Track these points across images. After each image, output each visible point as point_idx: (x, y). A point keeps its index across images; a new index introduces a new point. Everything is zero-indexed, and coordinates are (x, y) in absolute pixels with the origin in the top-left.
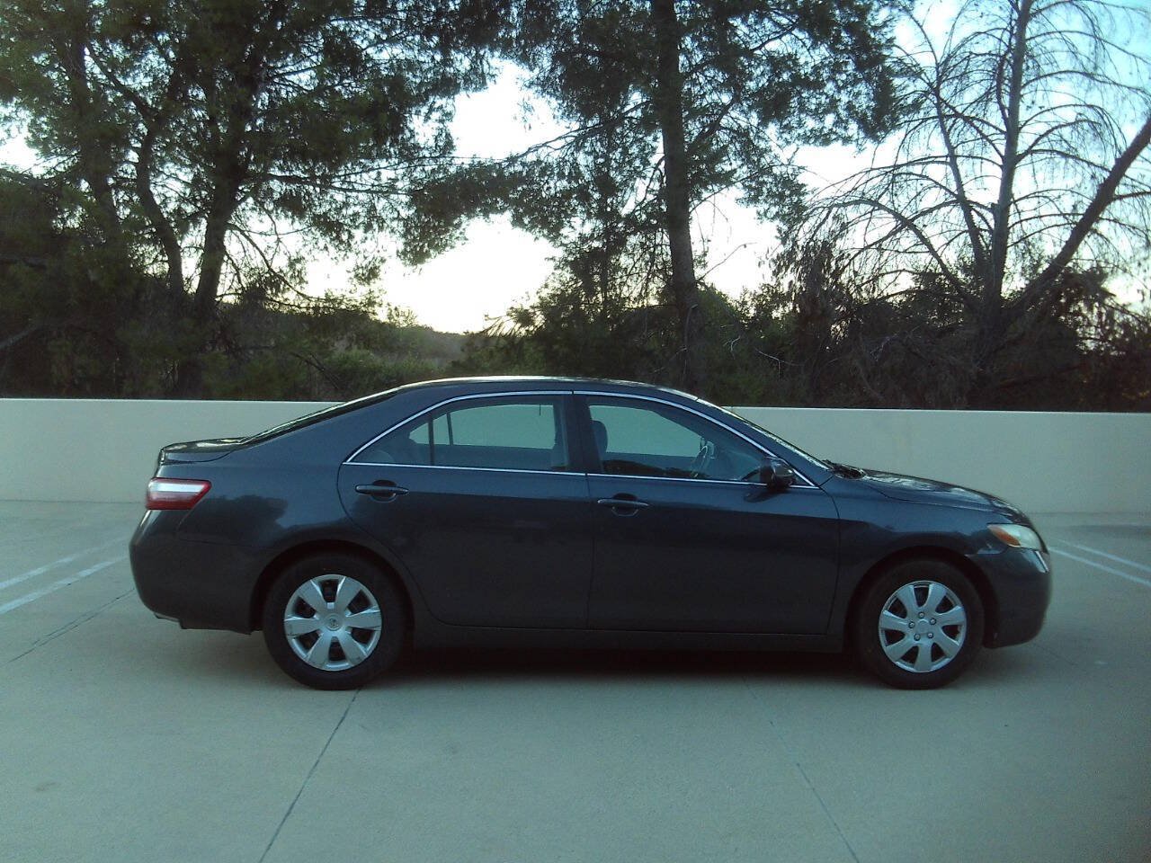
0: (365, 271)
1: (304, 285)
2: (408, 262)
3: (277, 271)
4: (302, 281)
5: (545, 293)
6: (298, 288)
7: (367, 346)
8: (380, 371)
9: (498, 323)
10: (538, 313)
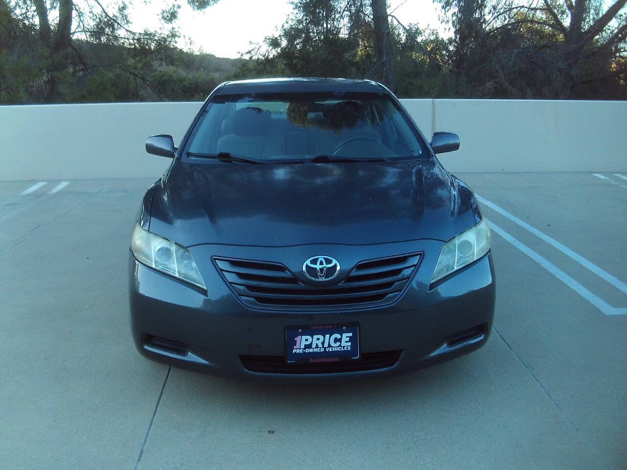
0: (168, 14)
1: (130, 25)
2: (196, 8)
3: (111, 16)
4: (128, 22)
5: (287, 26)
6: (126, 27)
7: (172, 63)
8: (185, 81)
9: (258, 47)
10: (283, 39)
